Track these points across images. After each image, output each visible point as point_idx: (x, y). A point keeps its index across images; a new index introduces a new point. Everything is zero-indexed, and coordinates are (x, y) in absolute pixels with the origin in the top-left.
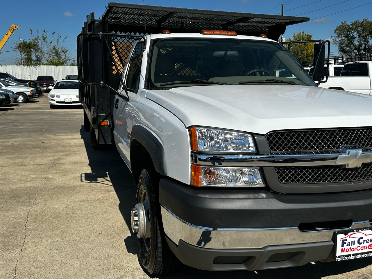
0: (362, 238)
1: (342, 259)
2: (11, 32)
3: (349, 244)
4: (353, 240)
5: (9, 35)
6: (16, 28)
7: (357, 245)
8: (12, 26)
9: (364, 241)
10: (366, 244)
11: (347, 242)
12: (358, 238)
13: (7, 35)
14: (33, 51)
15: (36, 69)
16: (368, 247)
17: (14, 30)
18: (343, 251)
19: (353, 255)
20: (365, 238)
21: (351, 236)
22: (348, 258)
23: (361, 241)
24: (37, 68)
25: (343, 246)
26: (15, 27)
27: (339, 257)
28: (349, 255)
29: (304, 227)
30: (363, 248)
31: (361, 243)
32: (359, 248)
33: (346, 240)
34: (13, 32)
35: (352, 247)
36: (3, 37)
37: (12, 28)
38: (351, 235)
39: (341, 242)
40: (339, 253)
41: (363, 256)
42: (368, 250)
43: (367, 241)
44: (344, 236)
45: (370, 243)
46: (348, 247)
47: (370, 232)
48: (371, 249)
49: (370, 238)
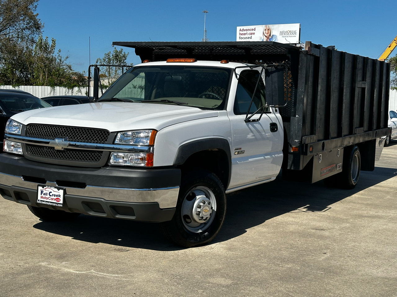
0: (51, 192)
1: (40, 202)
3: (44, 194)
4: (47, 192)
5: (392, 48)
7: (48, 196)
9: (53, 195)
10: (53, 197)
11: (44, 192)
12: (49, 192)
13: (389, 47)
16: (55, 199)
18: (42, 197)
19: (46, 202)
20: (53, 193)
21: (46, 190)
22: (43, 203)
23: (51, 194)
25: (41, 194)
27: (39, 200)
28: (44, 201)
29: (27, 178)
30: (52, 199)
31: (51, 196)
32: (50, 198)
33: (43, 191)
35: (46, 196)
38: (46, 188)
39: (40, 192)
40: (39, 198)
41: (51, 204)
42: (55, 201)
43: (55, 195)
44: (42, 189)
45: (56, 197)
46: (44, 196)
47: (56, 190)
48: (57, 201)
49: (56, 194)
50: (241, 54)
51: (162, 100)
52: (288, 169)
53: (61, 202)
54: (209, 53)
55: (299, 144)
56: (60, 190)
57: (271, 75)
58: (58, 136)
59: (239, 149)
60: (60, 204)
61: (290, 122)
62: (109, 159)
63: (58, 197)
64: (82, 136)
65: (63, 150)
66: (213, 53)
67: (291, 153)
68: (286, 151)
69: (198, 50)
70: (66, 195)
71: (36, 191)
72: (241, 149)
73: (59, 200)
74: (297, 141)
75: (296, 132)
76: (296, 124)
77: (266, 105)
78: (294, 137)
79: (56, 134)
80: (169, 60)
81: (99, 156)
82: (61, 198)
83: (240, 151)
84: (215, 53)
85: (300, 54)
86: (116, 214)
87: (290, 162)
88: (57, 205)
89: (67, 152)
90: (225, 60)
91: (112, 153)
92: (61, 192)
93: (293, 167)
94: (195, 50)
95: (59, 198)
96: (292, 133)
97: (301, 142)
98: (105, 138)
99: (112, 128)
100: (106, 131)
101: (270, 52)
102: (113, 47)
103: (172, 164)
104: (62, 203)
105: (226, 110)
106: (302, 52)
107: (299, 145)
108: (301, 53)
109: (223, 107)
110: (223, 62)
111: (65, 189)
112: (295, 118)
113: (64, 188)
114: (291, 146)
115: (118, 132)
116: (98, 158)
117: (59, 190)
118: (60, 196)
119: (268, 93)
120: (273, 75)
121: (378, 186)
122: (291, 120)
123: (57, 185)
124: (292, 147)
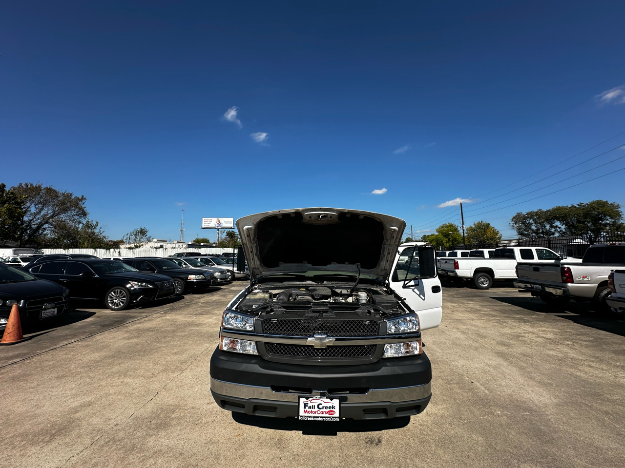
0: (321, 404)
1: (304, 418)
3: (310, 407)
4: (314, 404)
7: (317, 409)
9: (323, 407)
10: (324, 410)
11: (308, 405)
12: (317, 404)
16: (328, 413)
18: (305, 412)
19: (314, 417)
20: (325, 405)
21: (312, 401)
22: (309, 419)
23: (320, 406)
25: (305, 408)
27: (302, 416)
28: (310, 417)
30: (323, 413)
31: (321, 409)
32: (319, 412)
33: (308, 404)
35: (313, 410)
39: (303, 405)
40: (302, 413)
41: (322, 419)
42: (327, 415)
43: (326, 408)
44: (306, 400)
45: (328, 410)
46: (308, 410)
47: (328, 400)
48: (330, 414)
49: (328, 405)
53: (337, 415)
56: (335, 400)
60: (336, 418)
63: (332, 410)
65: (325, 347)
70: (342, 405)
71: (297, 404)
73: (332, 413)
81: (374, 351)
82: (337, 410)
88: (331, 419)
89: (329, 349)
92: (336, 403)
95: (333, 410)
111: (341, 397)
117: (331, 400)
118: (333, 407)
123: (329, 394)
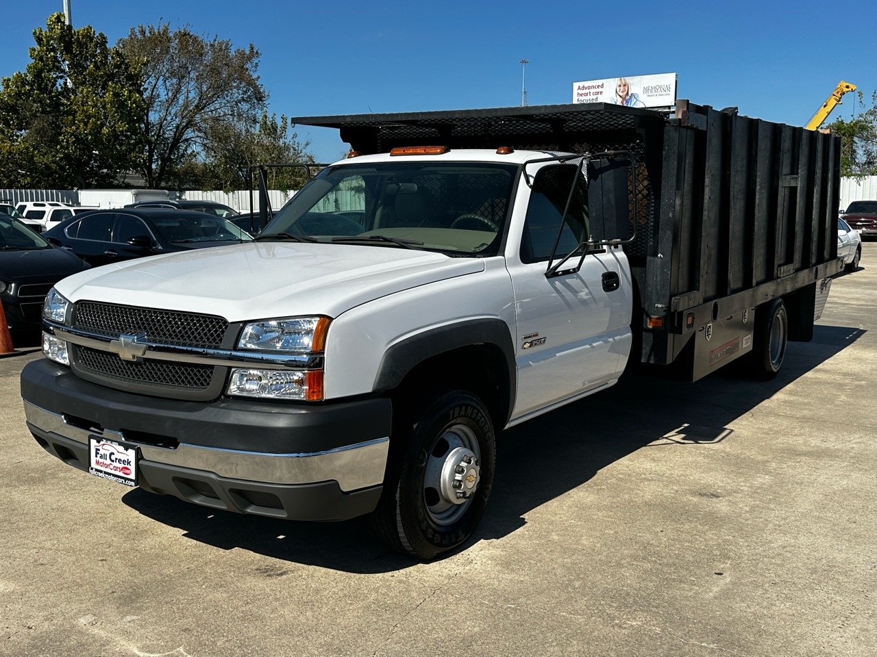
0: (113, 454)
1: (94, 473)
2: (836, 100)
3: (101, 457)
4: (105, 452)
5: (829, 109)
6: (847, 90)
7: (108, 462)
8: (839, 86)
9: (116, 459)
11: (100, 453)
12: (110, 452)
13: (825, 106)
14: (857, 141)
15: (859, 185)
16: (122, 470)
17: (844, 93)
18: (97, 463)
19: (105, 473)
20: (117, 456)
21: (104, 447)
22: (100, 475)
23: (113, 457)
24: (861, 183)
25: (96, 456)
26: (847, 87)
27: (92, 469)
28: (101, 472)
30: (116, 468)
31: (113, 461)
32: (111, 467)
33: (99, 450)
34: (840, 98)
35: (105, 462)
36: (816, 113)
37: (839, 90)
38: (104, 445)
39: (95, 451)
40: (93, 464)
41: (114, 479)
42: (121, 474)
43: (120, 460)
44: (97, 444)
45: (122, 466)
46: (101, 460)
47: (121, 449)
48: (125, 473)
49: (123, 457)
50: (545, 131)
51: (372, 237)
52: (642, 361)
53: (133, 476)
54: (483, 132)
55: (664, 311)
56: (130, 450)
57: (600, 176)
58: (127, 328)
59: (534, 336)
60: (131, 480)
61: (645, 266)
62: (228, 381)
63: (126, 466)
64: (174, 331)
65: (135, 360)
66: (490, 132)
67: (648, 330)
68: (637, 326)
69: (462, 126)
70: (141, 462)
71: (87, 448)
72: (537, 335)
73: (127, 471)
74: (660, 306)
75: (659, 287)
76: (659, 273)
77: (590, 241)
78: (653, 297)
79: (125, 325)
80: (395, 151)
81: (208, 376)
82: (132, 467)
83: (535, 340)
84: (493, 132)
85: (664, 127)
86: (247, 506)
87: (646, 349)
88: (125, 481)
89: (145, 364)
90: (505, 147)
91: (233, 369)
92: (131, 455)
93: (652, 357)
94: (456, 127)
95: (128, 466)
96: (650, 289)
97: (669, 307)
98: (219, 336)
99: (232, 314)
100: (222, 320)
101: (604, 126)
102: (293, 127)
103: (370, 390)
104: (134, 478)
105: (504, 256)
106: (670, 123)
107: (664, 314)
108: (667, 124)
109: (496, 248)
110: (502, 152)
111: (139, 448)
112: (656, 259)
113: (139, 445)
114: (648, 316)
115: (246, 323)
116: (205, 380)
117: (127, 450)
118: (129, 463)
119: (594, 214)
120: (603, 175)
121: (819, 370)
122: (648, 263)
123: (123, 439)
124: (651, 319)
